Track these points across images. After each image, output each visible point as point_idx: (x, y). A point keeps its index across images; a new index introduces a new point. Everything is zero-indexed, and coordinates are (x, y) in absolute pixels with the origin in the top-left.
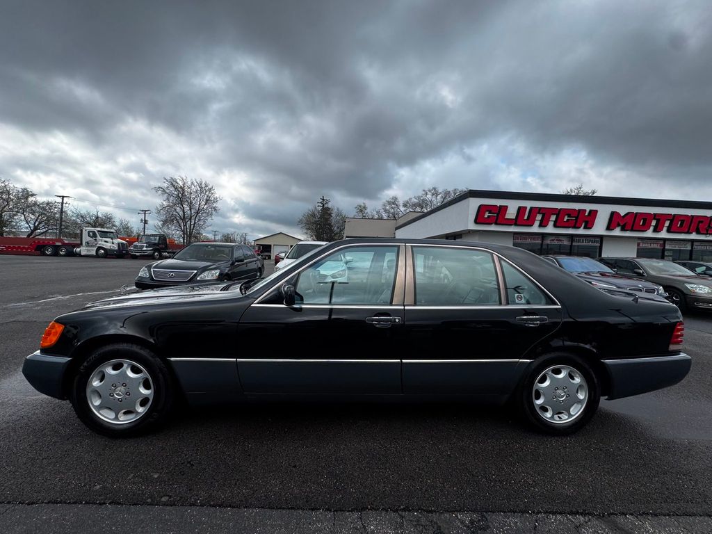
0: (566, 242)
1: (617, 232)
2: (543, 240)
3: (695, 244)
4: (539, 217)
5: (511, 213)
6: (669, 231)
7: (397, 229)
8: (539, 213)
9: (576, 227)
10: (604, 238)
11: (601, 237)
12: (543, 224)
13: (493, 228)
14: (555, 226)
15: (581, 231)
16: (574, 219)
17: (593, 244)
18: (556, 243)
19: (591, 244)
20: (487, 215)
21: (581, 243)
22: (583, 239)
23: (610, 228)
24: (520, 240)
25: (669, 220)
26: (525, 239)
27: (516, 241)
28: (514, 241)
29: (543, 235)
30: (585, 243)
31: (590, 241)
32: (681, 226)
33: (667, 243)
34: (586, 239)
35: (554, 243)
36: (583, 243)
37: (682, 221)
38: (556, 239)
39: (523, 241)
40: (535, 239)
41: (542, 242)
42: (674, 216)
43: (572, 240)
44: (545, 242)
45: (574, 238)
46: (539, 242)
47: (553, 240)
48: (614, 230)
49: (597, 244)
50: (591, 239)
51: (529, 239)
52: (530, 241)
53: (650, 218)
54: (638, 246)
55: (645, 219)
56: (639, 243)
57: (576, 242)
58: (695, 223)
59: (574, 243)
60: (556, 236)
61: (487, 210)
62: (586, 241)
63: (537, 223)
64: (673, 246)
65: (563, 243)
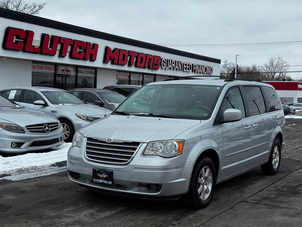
1: (109, 66)
2: (56, 70)
3: (144, 76)
4: (59, 47)
5: (36, 41)
6: (136, 66)
8: (59, 42)
9: (84, 59)
10: (98, 69)
11: (96, 69)
12: (61, 55)
13: (20, 55)
14: (71, 57)
15: (88, 63)
16: (83, 51)
17: (90, 75)
18: (66, 74)
19: (89, 75)
20: (15, 39)
21: (83, 74)
22: (84, 71)
23: (105, 61)
24: (37, 69)
25: (136, 57)
26: (42, 68)
27: (34, 70)
28: (33, 70)
29: (56, 65)
30: (85, 74)
31: (89, 73)
32: (141, 62)
33: (132, 75)
34: (86, 70)
35: (64, 74)
36: (84, 74)
37: (142, 58)
38: (66, 70)
39: (40, 70)
40: (49, 69)
41: (56, 72)
42: (139, 53)
43: (77, 72)
44: (57, 72)
45: (78, 69)
46: (53, 72)
47: (63, 70)
48: (107, 63)
49: (94, 75)
50: (89, 70)
51: (45, 69)
52: (46, 71)
53: (127, 54)
54: (117, 77)
55: (124, 55)
56: (117, 75)
57: (80, 73)
58: (148, 60)
59: (78, 74)
60: (65, 66)
61: (15, 35)
62: (86, 72)
63: (58, 52)
64: (134, 78)
65: (71, 73)
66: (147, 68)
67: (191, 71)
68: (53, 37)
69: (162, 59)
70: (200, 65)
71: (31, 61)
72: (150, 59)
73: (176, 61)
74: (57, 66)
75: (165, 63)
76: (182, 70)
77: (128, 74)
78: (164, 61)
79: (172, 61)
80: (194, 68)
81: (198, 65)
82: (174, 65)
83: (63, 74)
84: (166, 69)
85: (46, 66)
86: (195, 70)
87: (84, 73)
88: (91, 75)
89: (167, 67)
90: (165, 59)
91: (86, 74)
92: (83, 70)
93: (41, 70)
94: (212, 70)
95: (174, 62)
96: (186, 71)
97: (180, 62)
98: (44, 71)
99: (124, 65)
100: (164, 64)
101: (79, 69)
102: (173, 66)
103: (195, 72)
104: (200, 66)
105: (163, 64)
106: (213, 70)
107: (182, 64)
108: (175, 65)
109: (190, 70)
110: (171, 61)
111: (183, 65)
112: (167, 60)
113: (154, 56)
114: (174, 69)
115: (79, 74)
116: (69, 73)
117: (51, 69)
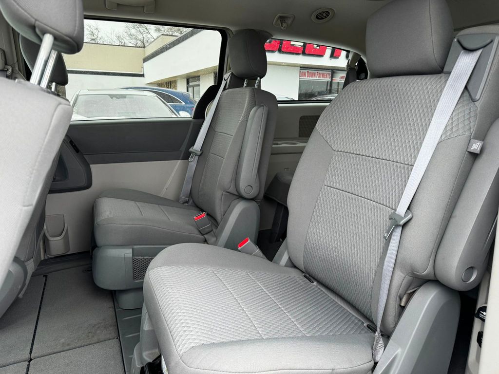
7: (146, 60)
26: (313, 75)
28: (301, 78)
41: (332, 80)
46: (328, 79)
51: (318, 76)
52: (319, 79)
63: (328, 53)
93: (312, 78)
98: (316, 78)
117: (327, 75)
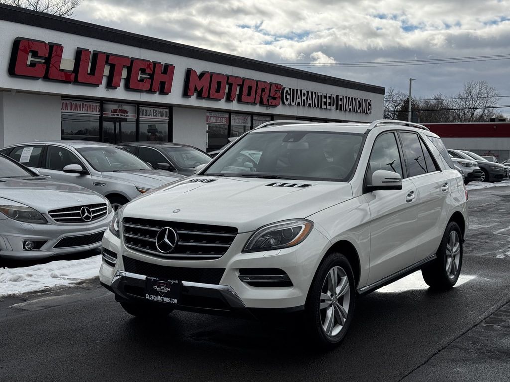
0: (131, 116)
1: (193, 101)
2: (102, 110)
3: (254, 118)
4: (106, 71)
5: (67, 62)
6: (239, 101)
8: (107, 63)
9: (151, 91)
10: (174, 108)
11: (170, 107)
12: (110, 85)
13: (40, 86)
14: (127, 87)
15: (156, 98)
16: (149, 76)
17: (161, 118)
18: (119, 117)
19: (159, 118)
20: (30, 59)
21: (149, 117)
22: (151, 111)
23: (186, 94)
24: (71, 110)
25: (239, 85)
26: (77, 108)
27: (65, 111)
28: (63, 111)
29: (102, 102)
30: (153, 117)
31: (159, 114)
32: (249, 95)
33: (232, 116)
34: (154, 110)
35: (117, 117)
36: (151, 117)
37: (250, 88)
38: (119, 110)
39: (75, 112)
40: (90, 109)
41: (102, 114)
42: (244, 80)
43: (138, 113)
44: (105, 114)
45: (140, 108)
46: (97, 113)
47: (115, 111)
48: (190, 97)
49: (167, 118)
50: (160, 110)
51: (84, 109)
52: (85, 113)
53: (224, 81)
54: (207, 121)
55: (219, 83)
56: (208, 117)
57: (143, 114)
58: (260, 91)
59: (140, 116)
60: (119, 104)
61: (31, 51)
62: (154, 113)
63: (104, 80)
64: (237, 121)
65: (128, 116)
66: (258, 104)
67: (334, 108)
68: (96, 54)
69: (285, 88)
70: (349, 98)
71: (59, 96)
72: (263, 90)
73: (308, 92)
74: (104, 103)
75: (290, 95)
76: (318, 107)
77: (227, 116)
78: (287, 91)
79: (301, 91)
80: (340, 103)
81: (346, 98)
82: (304, 98)
83: (115, 116)
84: (291, 105)
85: (85, 103)
86: (341, 105)
87: (151, 115)
88: (163, 118)
89: (293, 102)
90: (290, 89)
91: (155, 117)
92: (149, 109)
93: (77, 112)
94: (370, 105)
95: (304, 93)
96: (326, 109)
97: (315, 93)
98: (81, 112)
99: (220, 100)
100: (288, 97)
101: (142, 108)
102: (304, 100)
103: (341, 110)
104: (350, 100)
105: (286, 97)
106: (372, 105)
107: (318, 96)
108: (307, 98)
109: (333, 106)
110: (299, 92)
111: (319, 98)
112: (293, 90)
113: (271, 84)
114: (304, 105)
115: (142, 116)
116: (125, 115)
117: (94, 108)
